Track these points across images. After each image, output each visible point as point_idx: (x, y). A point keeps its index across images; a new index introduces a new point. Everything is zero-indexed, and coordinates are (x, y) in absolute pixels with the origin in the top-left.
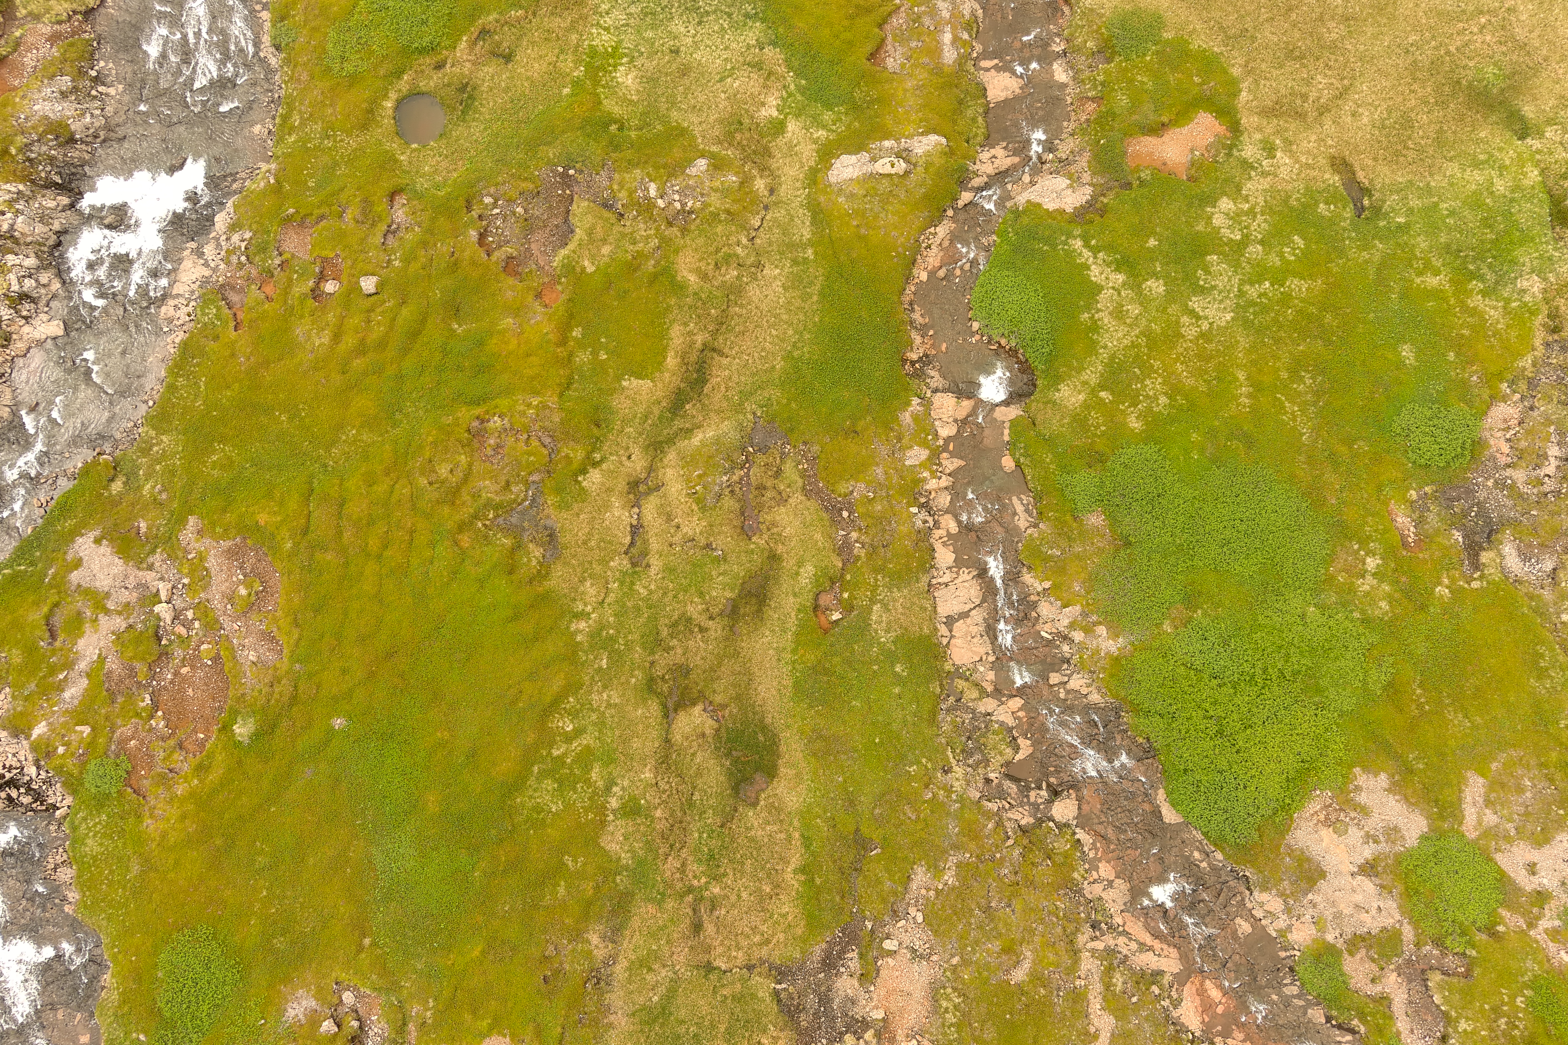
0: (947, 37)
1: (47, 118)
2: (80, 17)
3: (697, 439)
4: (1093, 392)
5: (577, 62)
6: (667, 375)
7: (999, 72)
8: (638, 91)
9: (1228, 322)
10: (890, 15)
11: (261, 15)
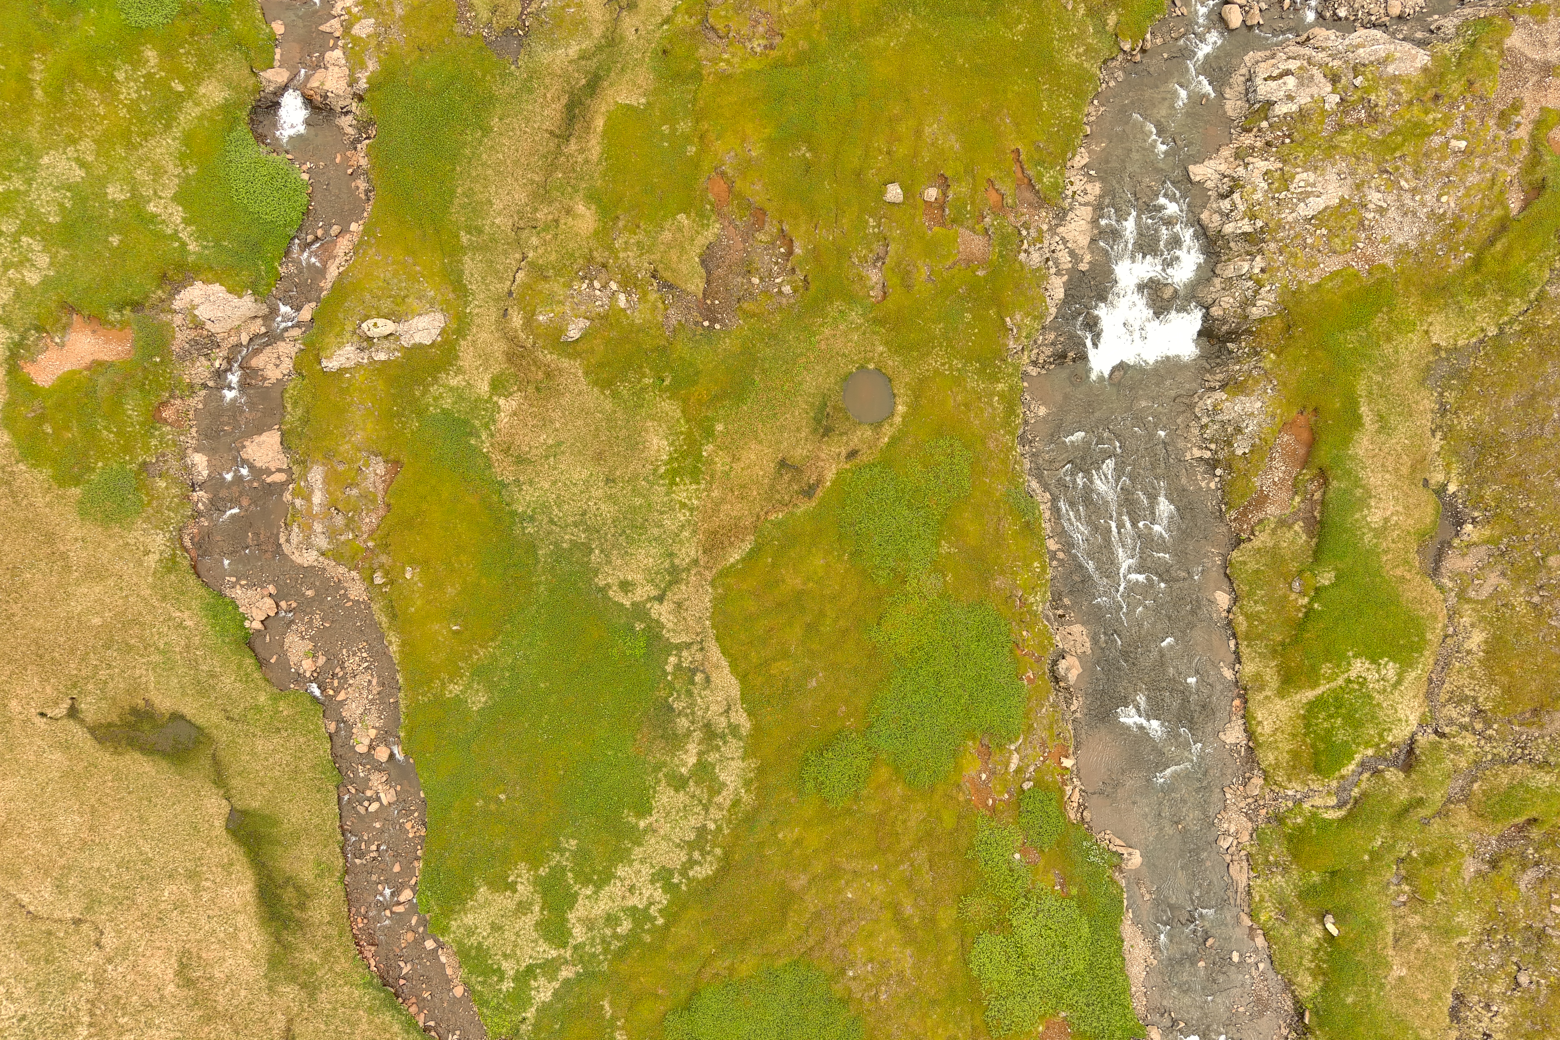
0: (317, 498)
1: (1247, 395)
2: (1244, 536)
3: (573, 51)
4: (190, 94)
5: (710, 462)
6: (603, 109)
7: (267, 468)
8: (647, 431)
9: (47, 154)
10: (378, 526)
11: (1059, 546)
